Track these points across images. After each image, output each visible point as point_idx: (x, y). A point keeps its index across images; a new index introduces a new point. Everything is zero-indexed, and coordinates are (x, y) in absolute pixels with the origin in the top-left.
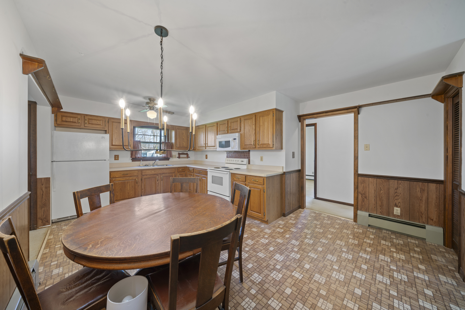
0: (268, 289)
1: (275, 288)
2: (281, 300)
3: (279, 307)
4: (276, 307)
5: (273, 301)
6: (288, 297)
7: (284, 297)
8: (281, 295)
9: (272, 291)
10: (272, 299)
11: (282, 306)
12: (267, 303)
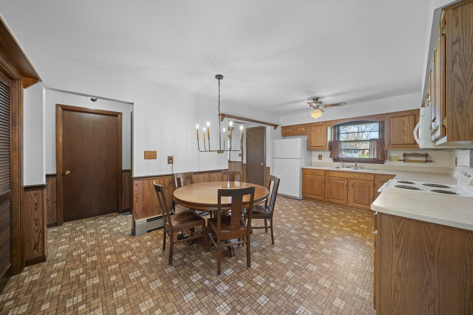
0: (207, 295)
1: (205, 302)
2: (191, 304)
3: (185, 300)
4: (186, 297)
5: (193, 296)
6: (192, 312)
7: (193, 307)
8: (196, 306)
9: (203, 298)
10: (195, 296)
11: (185, 302)
12: (192, 291)
